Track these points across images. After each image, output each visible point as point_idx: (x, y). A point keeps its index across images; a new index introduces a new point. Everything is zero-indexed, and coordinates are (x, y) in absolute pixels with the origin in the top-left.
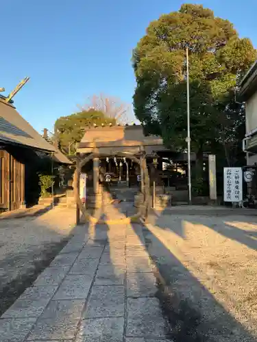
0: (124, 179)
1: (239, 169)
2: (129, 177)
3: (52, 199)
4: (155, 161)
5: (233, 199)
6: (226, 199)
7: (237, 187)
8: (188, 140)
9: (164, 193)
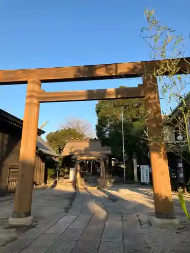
0: (89, 171)
1: (148, 166)
2: (92, 171)
3: (53, 181)
4: (107, 161)
5: (145, 181)
6: (142, 181)
7: (147, 175)
8: (124, 151)
9: (112, 178)
